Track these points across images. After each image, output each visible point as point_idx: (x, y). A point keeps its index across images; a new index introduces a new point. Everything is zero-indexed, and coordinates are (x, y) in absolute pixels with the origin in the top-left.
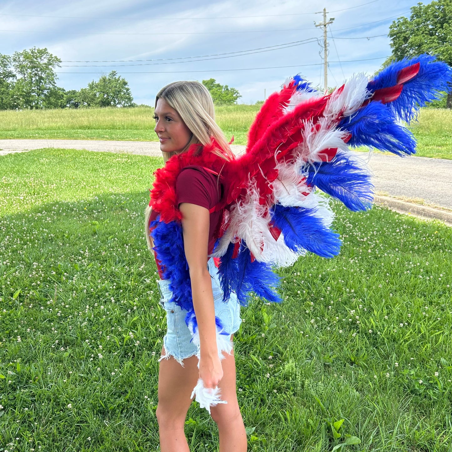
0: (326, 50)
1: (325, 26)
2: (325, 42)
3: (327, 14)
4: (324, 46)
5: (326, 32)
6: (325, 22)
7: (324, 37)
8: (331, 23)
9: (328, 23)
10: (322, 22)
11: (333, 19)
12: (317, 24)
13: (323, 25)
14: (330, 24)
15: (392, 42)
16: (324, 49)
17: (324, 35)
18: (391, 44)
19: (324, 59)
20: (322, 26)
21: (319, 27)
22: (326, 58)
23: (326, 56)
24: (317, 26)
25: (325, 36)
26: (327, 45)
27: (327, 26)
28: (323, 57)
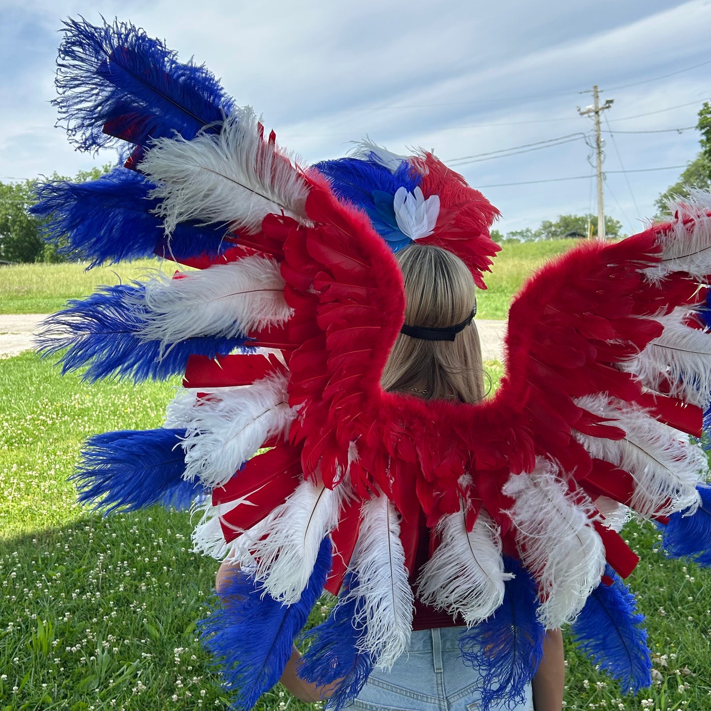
0: (600, 153)
1: (597, 113)
2: (598, 139)
3: (600, 94)
4: (595, 145)
5: (598, 123)
6: (596, 107)
7: (596, 131)
8: (607, 107)
9: (603, 109)
10: (591, 106)
11: (611, 101)
12: (583, 110)
13: (593, 111)
14: (606, 110)
15: (704, 138)
16: (596, 151)
17: (595, 127)
18: (701, 141)
19: (596, 167)
20: (592, 114)
21: (586, 115)
22: (600, 166)
23: (600, 162)
24: (582, 114)
25: (598, 130)
26: (601, 144)
27: (600, 113)
28: (595, 164)
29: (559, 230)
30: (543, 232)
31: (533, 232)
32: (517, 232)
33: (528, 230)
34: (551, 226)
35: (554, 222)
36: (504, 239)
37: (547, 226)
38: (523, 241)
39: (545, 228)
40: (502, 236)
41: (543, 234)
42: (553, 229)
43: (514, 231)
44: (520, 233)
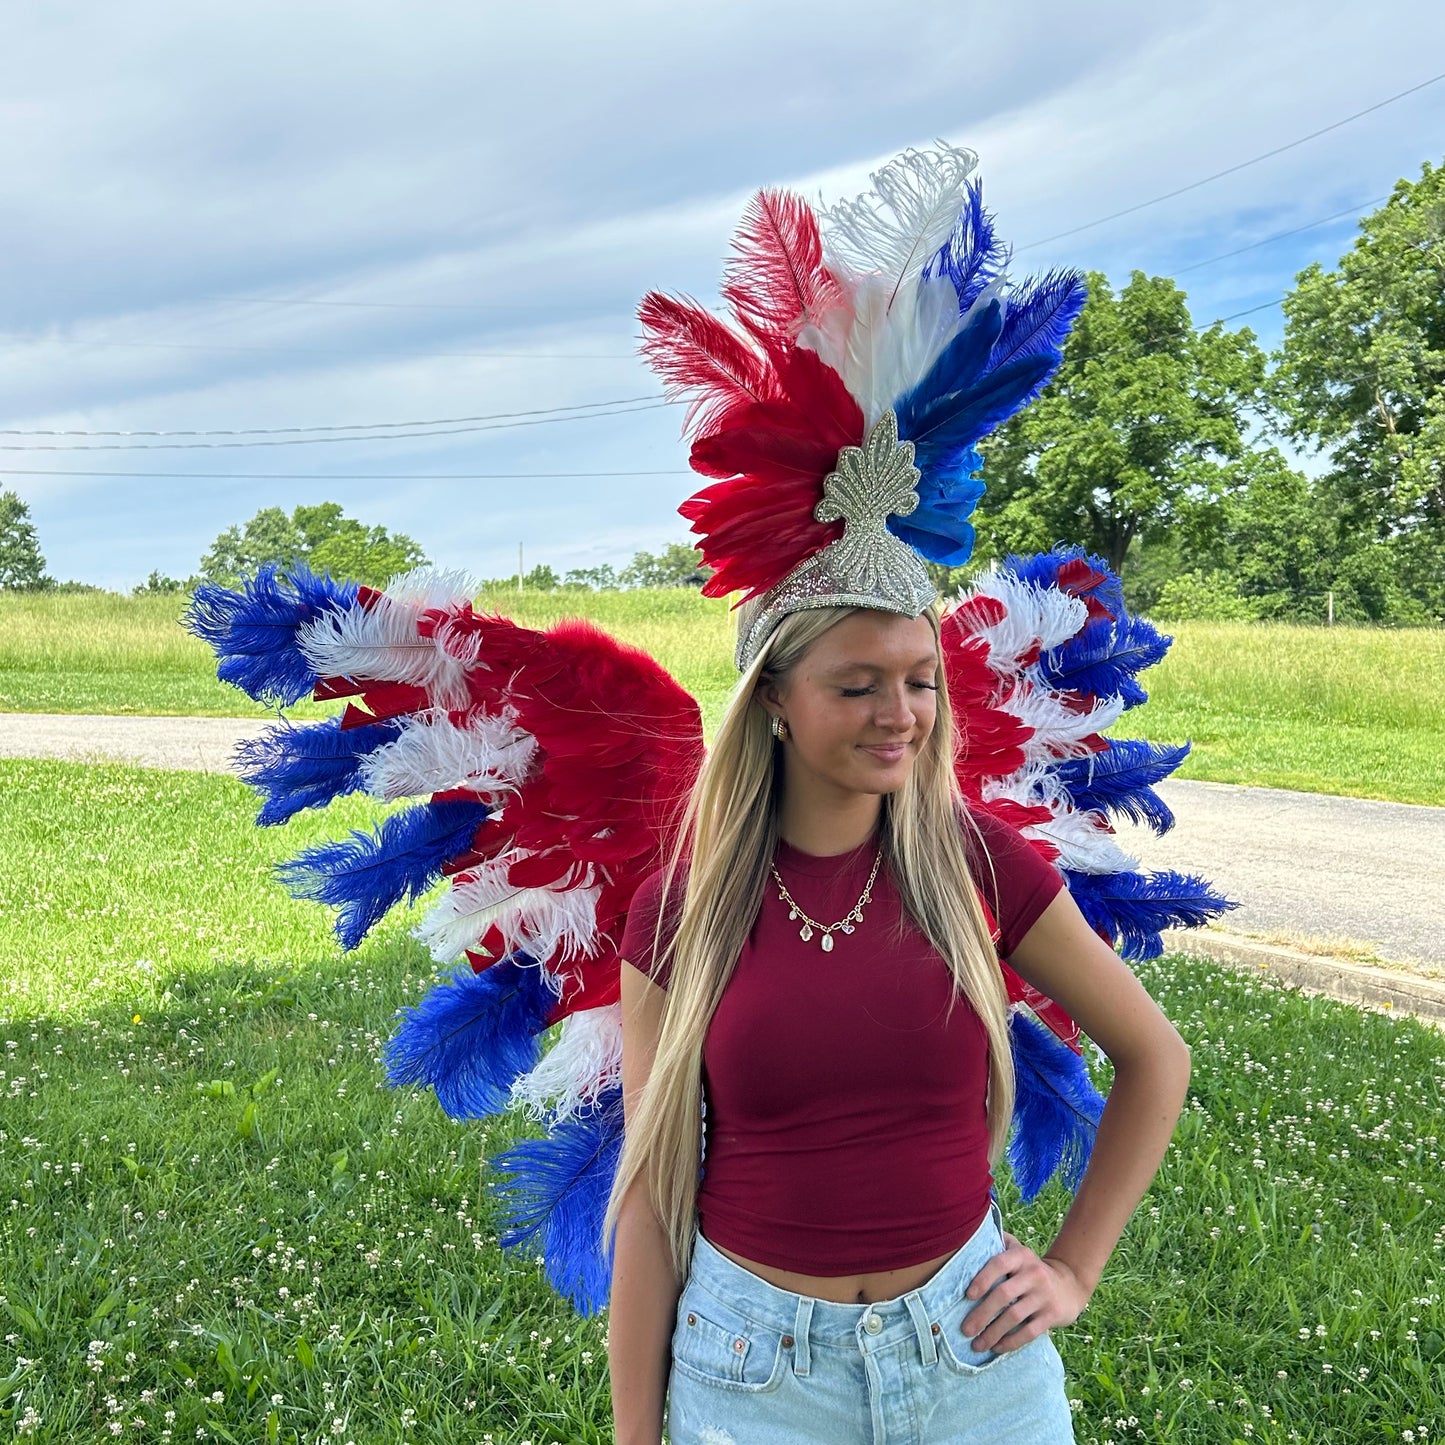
29: (668, 572)
30: (637, 574)
31: (617, 573)
32: (585, 572)
33: (606, 569)
34: (651, 563)
35: (657, 556)
36: (561, 583)
37: (644, 563)
38: (596, 588)
39: (640, 566)
40: (557, 578)
41: (636, 576)
42: (656, 568)
43: (581, 569)
44: (591, 572)
